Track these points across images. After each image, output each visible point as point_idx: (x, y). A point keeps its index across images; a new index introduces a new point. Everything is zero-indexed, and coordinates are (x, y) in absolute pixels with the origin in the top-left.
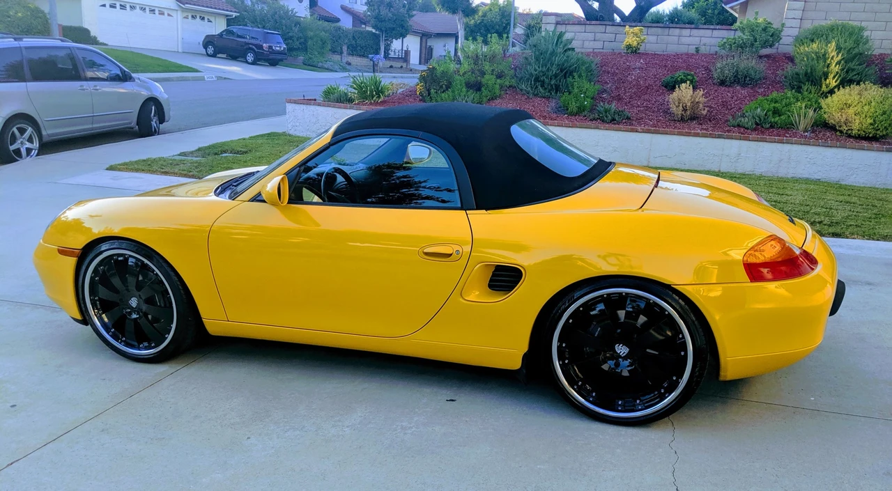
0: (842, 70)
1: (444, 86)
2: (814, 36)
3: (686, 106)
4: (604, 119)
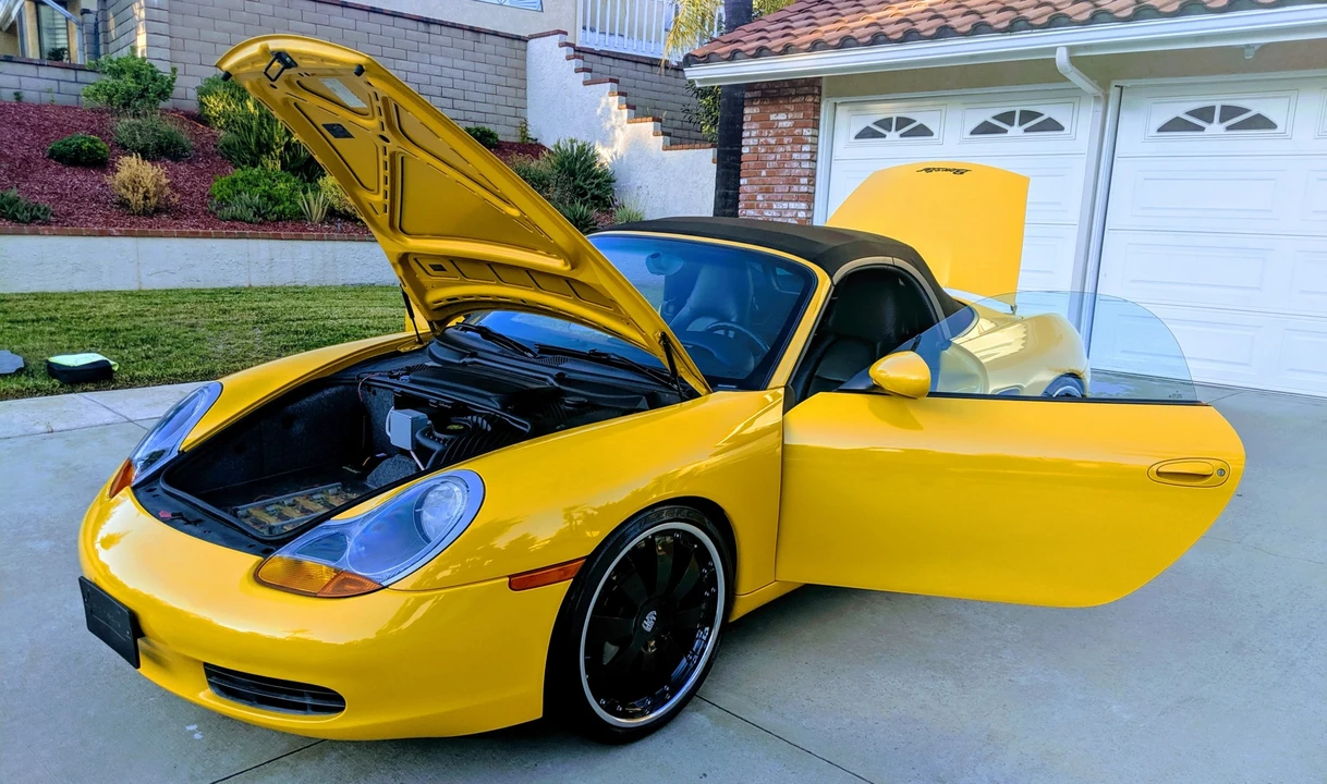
3: (147, 191)
4: (16, 218)
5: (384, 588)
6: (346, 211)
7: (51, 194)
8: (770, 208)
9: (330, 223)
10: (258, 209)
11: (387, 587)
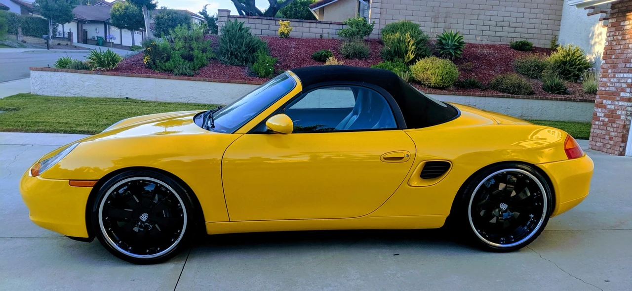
0: (415, 49)
1: (165, 58)
2: (394, 29)
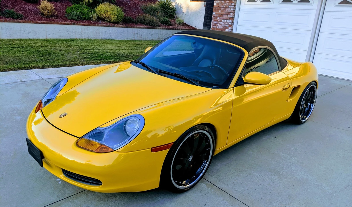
3: (49, 11)
4: (13, 17)
5: (114, 151)
6: (102, 18)
7: (23, 11)
8: (221, 21)
9: (98, 21)
10: (78, 16)
11: (115, 150)
